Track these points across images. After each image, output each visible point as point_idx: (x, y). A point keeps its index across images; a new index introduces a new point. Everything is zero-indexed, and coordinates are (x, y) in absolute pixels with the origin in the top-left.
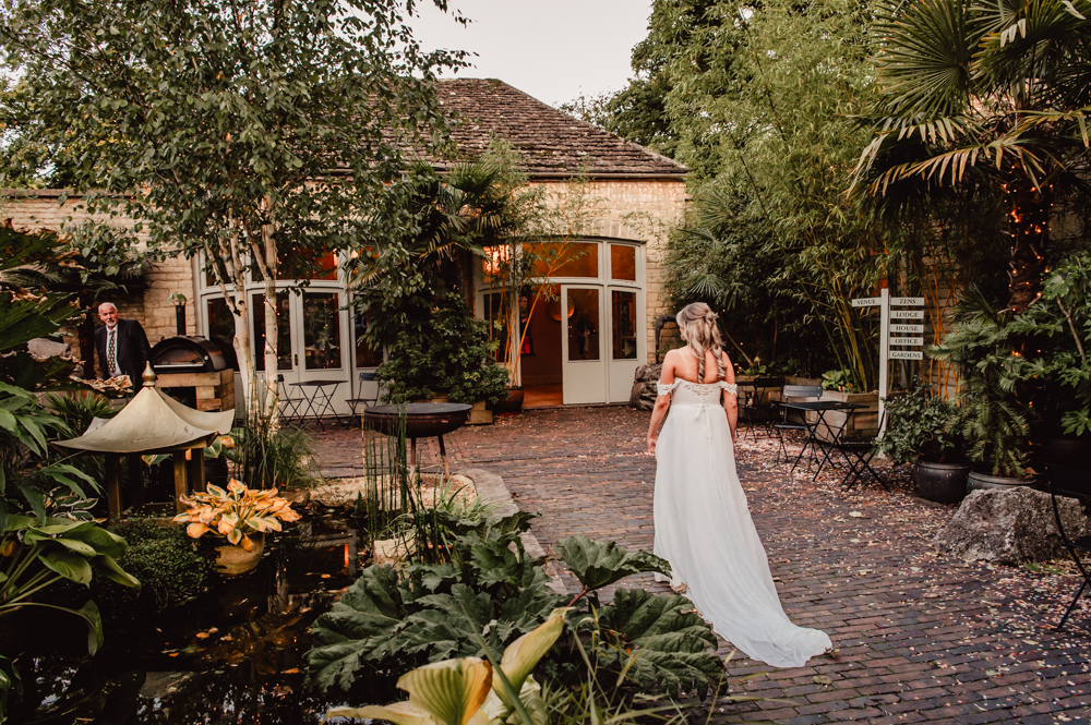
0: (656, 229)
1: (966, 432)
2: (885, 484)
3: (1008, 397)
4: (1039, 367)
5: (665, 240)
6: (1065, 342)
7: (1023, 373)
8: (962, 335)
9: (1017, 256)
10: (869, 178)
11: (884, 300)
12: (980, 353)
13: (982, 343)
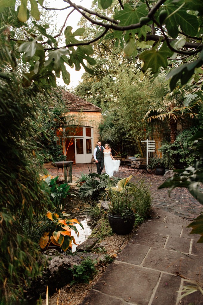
0: (96, 124)
1: (164, 163)
2: (149, 173)
3: (171, 157)
4: (176, 152)
5: (98, 127)
6: (180, 148)
7: (173, 153)
8: (163, 147)
9: (172, 133)
10: (146, 118)
11: (147, 141)
12: (166, 150)
13: (167, 148)
